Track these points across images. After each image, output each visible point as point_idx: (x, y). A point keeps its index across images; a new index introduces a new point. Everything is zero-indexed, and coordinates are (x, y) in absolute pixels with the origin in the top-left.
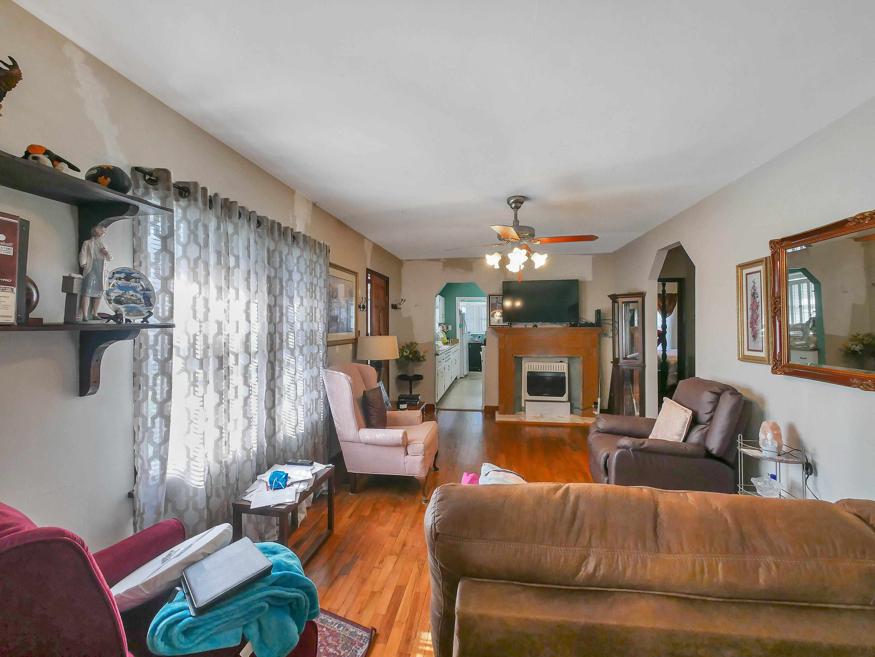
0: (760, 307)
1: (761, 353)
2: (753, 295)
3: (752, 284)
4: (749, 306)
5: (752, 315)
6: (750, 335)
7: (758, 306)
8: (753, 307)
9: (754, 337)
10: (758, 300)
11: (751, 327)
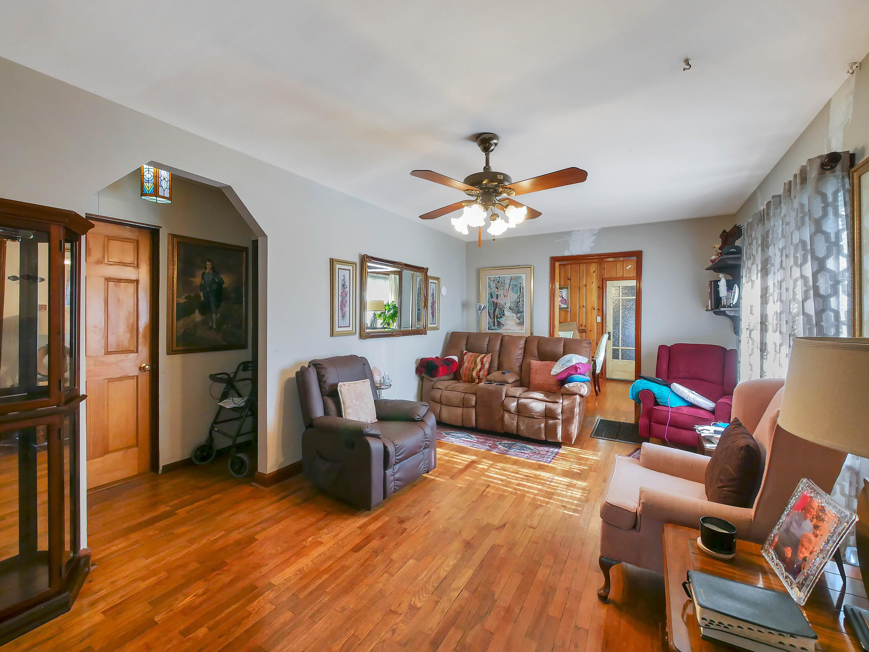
0: (348, 296)
1: (349, 328)
2: (343, 285)
3: (343, 278)
4: (340, 294)
5: (342, 301)
6: (340, 315)
7: (346, 295)
8: (343, 294)
9: (343, 317)
10: (347, 290)
11: (341, 309)
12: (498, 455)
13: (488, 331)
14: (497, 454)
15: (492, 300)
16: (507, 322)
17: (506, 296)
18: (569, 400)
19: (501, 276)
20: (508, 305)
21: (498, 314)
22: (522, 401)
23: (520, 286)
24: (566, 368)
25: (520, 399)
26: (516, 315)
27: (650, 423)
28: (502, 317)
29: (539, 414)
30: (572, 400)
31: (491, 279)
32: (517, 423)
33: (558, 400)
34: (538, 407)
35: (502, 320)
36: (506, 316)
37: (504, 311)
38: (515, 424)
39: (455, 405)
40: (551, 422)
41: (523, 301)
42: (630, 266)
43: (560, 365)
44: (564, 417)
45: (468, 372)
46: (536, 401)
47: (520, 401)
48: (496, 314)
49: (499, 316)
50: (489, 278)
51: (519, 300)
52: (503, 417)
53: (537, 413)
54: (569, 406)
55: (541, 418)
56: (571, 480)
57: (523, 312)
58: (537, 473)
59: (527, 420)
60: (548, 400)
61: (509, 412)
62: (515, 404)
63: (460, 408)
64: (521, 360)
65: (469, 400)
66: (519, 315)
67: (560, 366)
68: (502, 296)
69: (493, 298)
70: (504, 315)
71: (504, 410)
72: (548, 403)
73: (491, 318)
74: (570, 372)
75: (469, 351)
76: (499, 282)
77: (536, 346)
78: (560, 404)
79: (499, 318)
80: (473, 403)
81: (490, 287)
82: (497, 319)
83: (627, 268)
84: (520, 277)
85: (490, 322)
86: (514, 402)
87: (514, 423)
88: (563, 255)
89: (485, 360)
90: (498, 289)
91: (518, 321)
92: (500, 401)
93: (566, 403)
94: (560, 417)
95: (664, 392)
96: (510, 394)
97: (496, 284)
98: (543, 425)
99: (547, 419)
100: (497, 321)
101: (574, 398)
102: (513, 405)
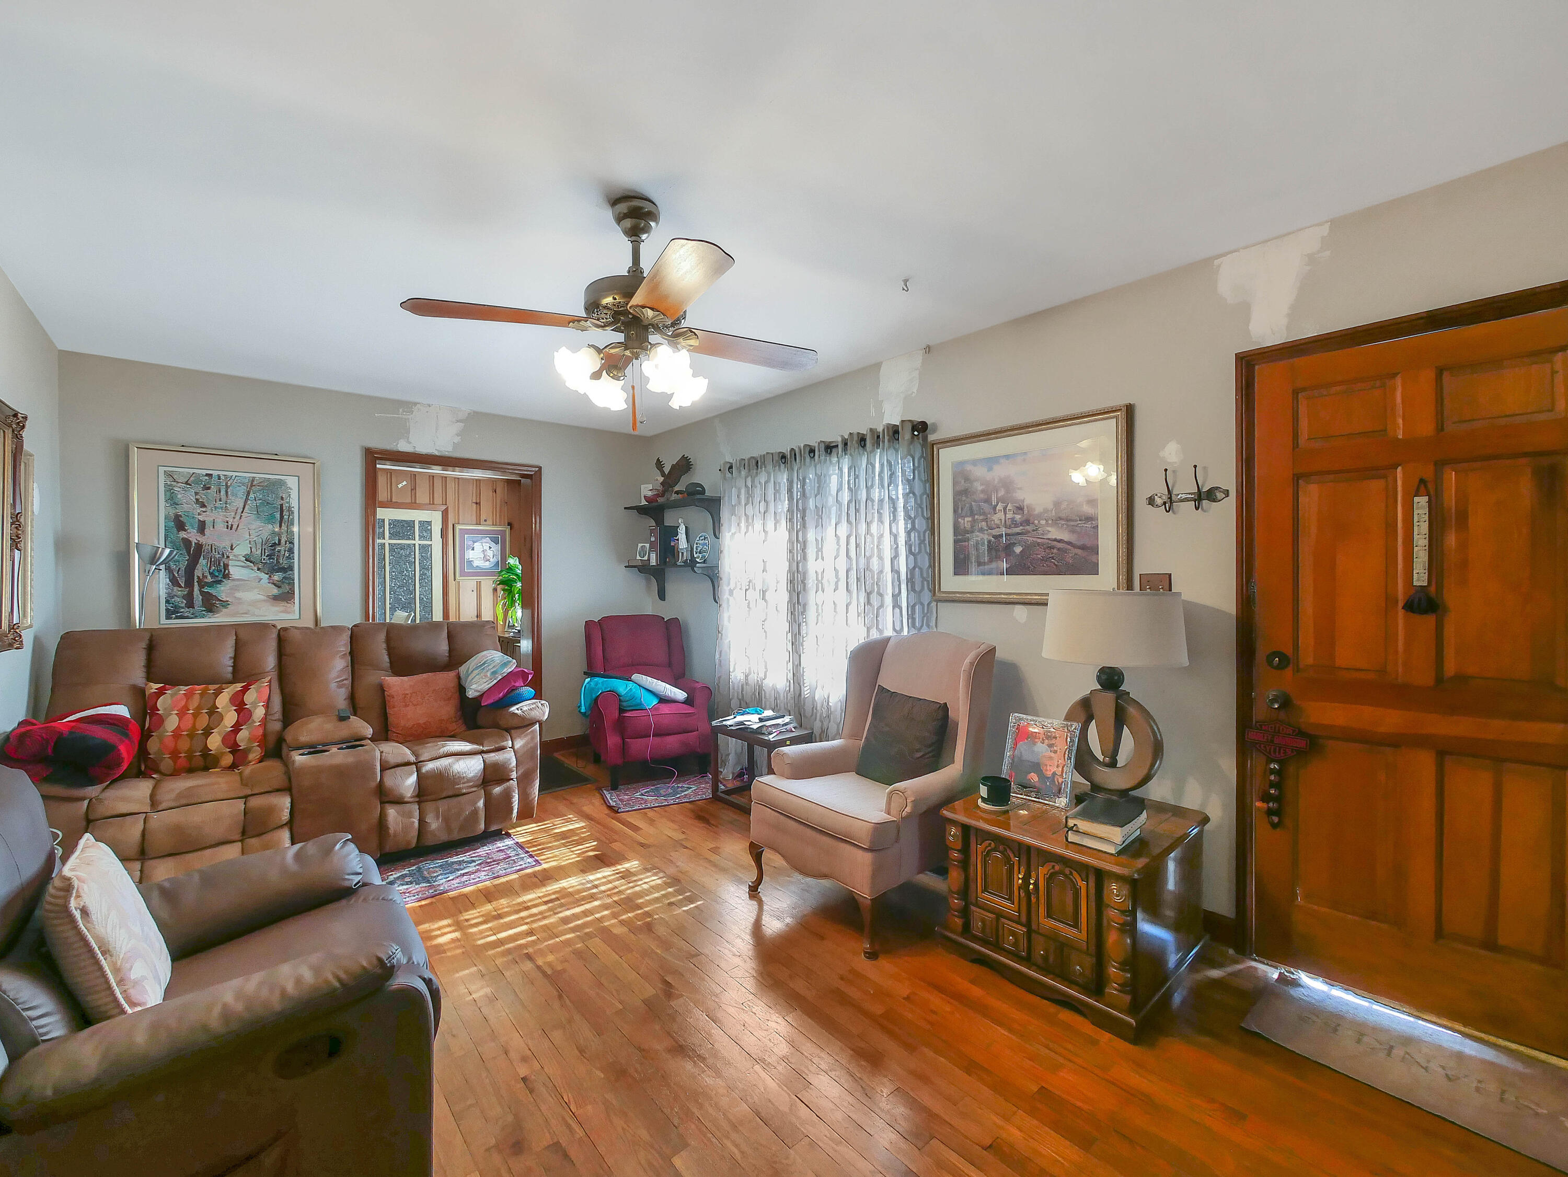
12: (431, 903)
13: (165, 622)
14: (423, 903)
15: (183, 534)
16: (238, 595)
17: (235, 527)
18: (525, 736)
19: (215, 473)
20: (242, 550)
21: (207, 574)
22: (430, 766)
23: (282, 505)
24: (500, 677)
25: (424, 766)
26: (267, 576)
27: (623, 740)
28: (220, 582)
29: (471, 784)
30: (529, 737)
31: (175, 477)
32: (422, 821)
33: (504, 744)
34: (471, 767)
35: (222, 591)
36: (234, 580)
37: (226, 566)
38: (416, 824)
39: (213, 843)
40: (497, 790)
41: (292, 543)
42: (405, 483)
43: (489, 675)
44: (520, 773)
45: (184, 745)
46: (463, 758)
47: (424, 770)
48: (198, 573)
49: (209, 579)
50: (169, 475)
51: (280, 541)
52: (382, 818)
53: (469, 781)
54: (525, 749)
55: (474, 789)
56: (614, 869)
57: (291, 568)
58: (555, 887)
59: (443, 806)
60: (485, 749)
61: (399, 801)
62: (413, 779)
63: (235, 844)
64: (348, 682)
65: (271, 810)
66: (277, 577)
67: (486, 676)
68: (220, 526)
69: (185, 530)
70: (227, 576)
71: (382, 803)
72: (485, 756)
73: (180, 587)
74: (513, 684)
75: (171, 681)
76: (209, 488)
77: (384, 646)
78: (509, 749)
79: (210, 585)
80: (285, 815)
81: (171, 498)
82: (201, 586)
83: (400, 486)
84: (281, 483)
85: (173, 597)
86: (411, 774)
87: (414, 822)
88: (395, 449)
89: (250, 697)
90: (203, 506)
91: (275, 591)
92: (373, 784)
93: (519, 744)
94: (514, 775)
95: (634, 690)
96: (392, 760)
97: (196, 494)
98: (481, 804)
99: (487, 788)
100: (202, 593)
101: (533, 730)
102: (408, 783)
